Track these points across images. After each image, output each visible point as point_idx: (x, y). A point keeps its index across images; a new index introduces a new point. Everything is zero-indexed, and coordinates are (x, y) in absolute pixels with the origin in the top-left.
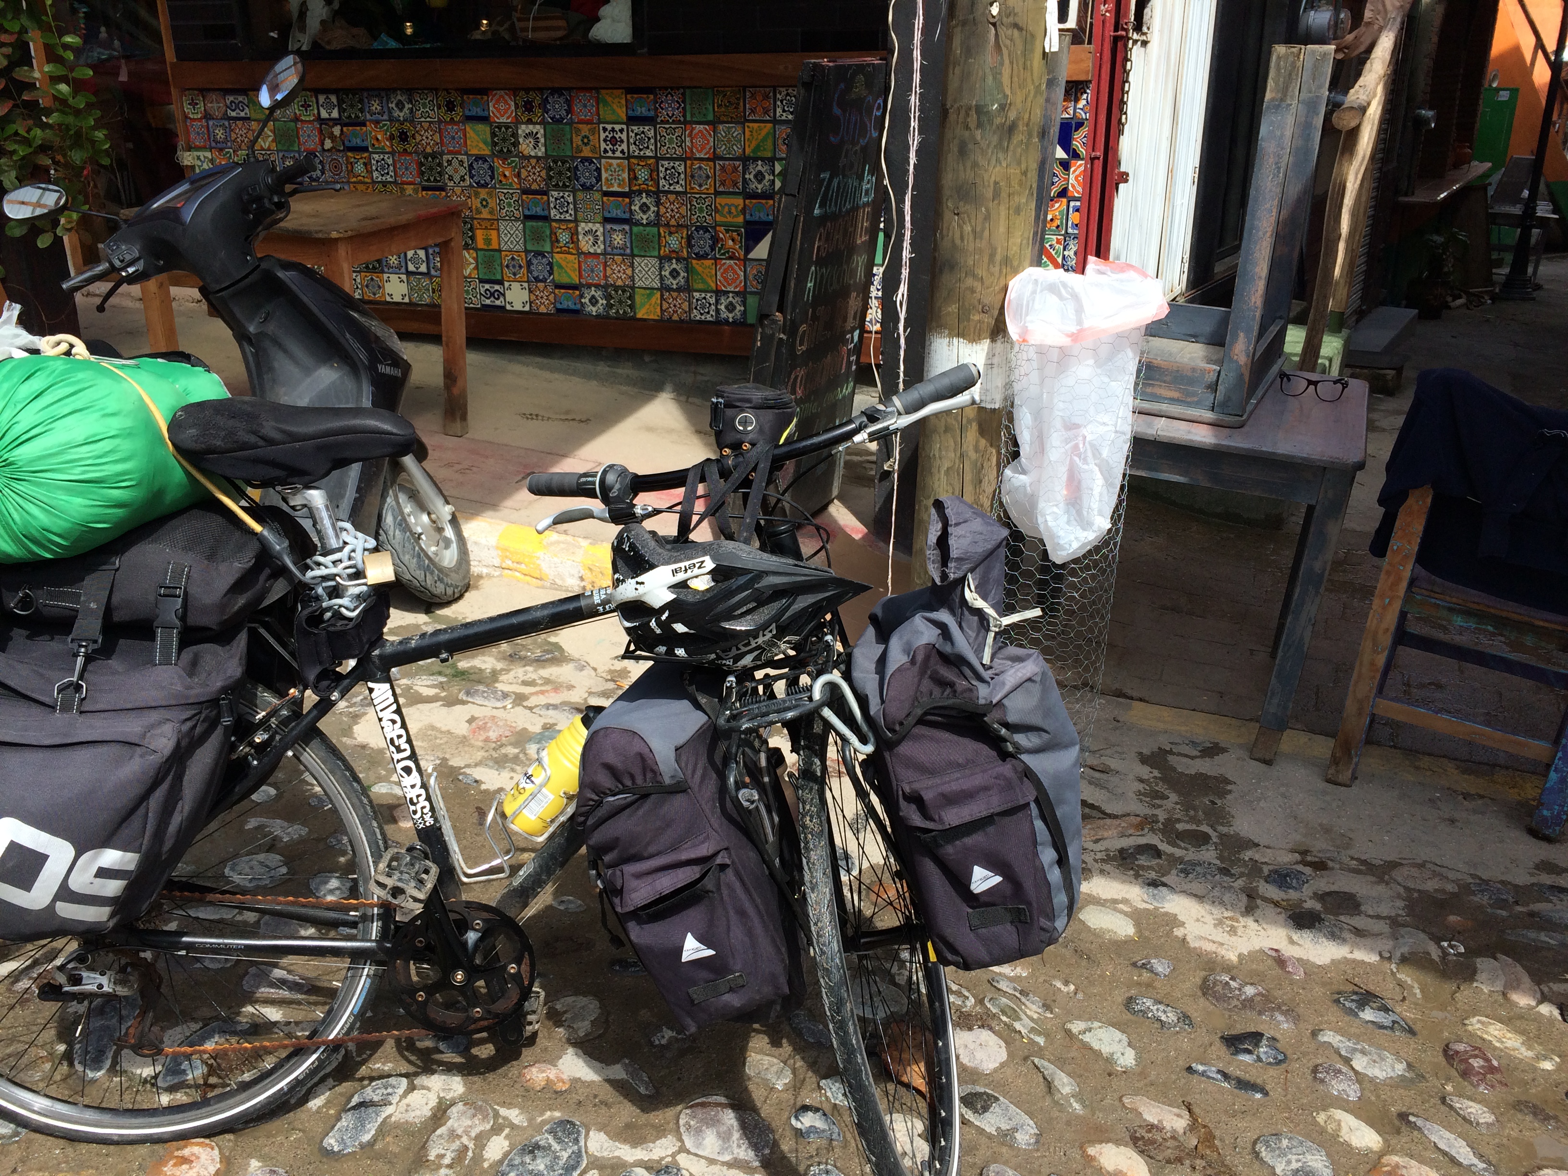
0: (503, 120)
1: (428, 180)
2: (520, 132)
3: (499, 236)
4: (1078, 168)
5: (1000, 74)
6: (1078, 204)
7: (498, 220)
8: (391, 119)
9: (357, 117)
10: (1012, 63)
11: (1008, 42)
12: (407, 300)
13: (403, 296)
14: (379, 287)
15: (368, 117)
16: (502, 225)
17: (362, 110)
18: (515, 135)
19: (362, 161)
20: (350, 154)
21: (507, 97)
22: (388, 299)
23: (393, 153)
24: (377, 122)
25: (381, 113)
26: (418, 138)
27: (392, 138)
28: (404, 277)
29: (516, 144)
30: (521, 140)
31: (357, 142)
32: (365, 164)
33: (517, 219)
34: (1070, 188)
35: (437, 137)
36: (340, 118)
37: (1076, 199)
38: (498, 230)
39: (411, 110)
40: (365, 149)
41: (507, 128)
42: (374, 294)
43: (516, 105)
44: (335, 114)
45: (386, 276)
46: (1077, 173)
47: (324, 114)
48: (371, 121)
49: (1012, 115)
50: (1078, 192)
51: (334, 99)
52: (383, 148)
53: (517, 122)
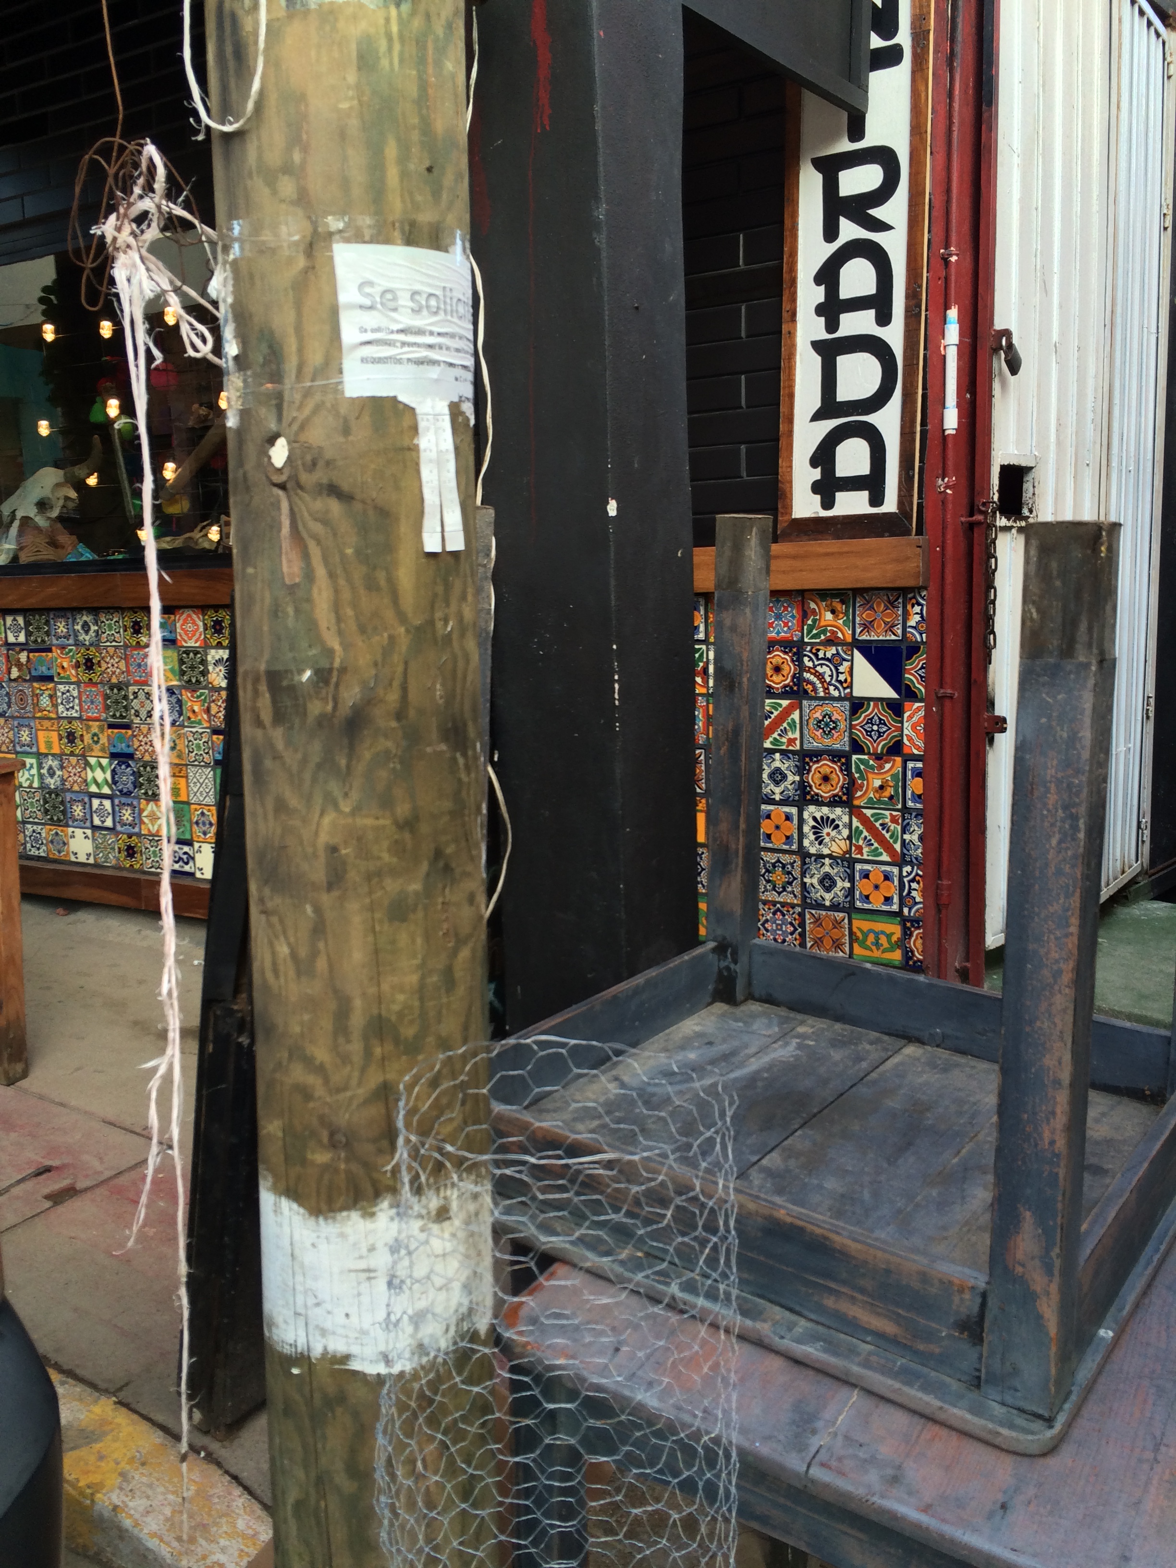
0: (191, 644)
1: (114, 716)
2: (209, 658)
3: (188, 786)
4: (915, 713)
5: (309, 600)
6: (919, 765)
7: (187, 765)
8: (77, 644)
9: (43, 641)
10: (332, 575)
11: (317, 528)
12: (91, 861)
13: (89, 855)
14: (64, 844)
15: (55, 642)
16: (191, 771)
17: (48, 633)
18: (204, 662)
19: (47, 693)
20: (36, 685)
21: (194, 616)
22: (73, 859)
23: (78, 683)
24: (63, 647)
25: (67, 637)
26: (104, 665)
27: (77, 665)
28: (89, 832)
29: (205, 673)
30: (210, 668)
31: (43, 670)
32: (51, 696)
33: (207, 765)
34: (905, 741)
35: (123, 667)
36: (26, 644)
37: (916, 758)
38: (187, 777)
39: (97, 632)
40: (50, 679)
41: (196, 653)
42: (59, 852)
43: (205, 625)
44: (22, 638)
45: (70, 830)
46: (915, 719)
47: (11, 639)
48: (58, 646)
49: (351, 695)
50: (918, 748)
51: (21, 620)
52: (68, 677)
53: (207, 646)
